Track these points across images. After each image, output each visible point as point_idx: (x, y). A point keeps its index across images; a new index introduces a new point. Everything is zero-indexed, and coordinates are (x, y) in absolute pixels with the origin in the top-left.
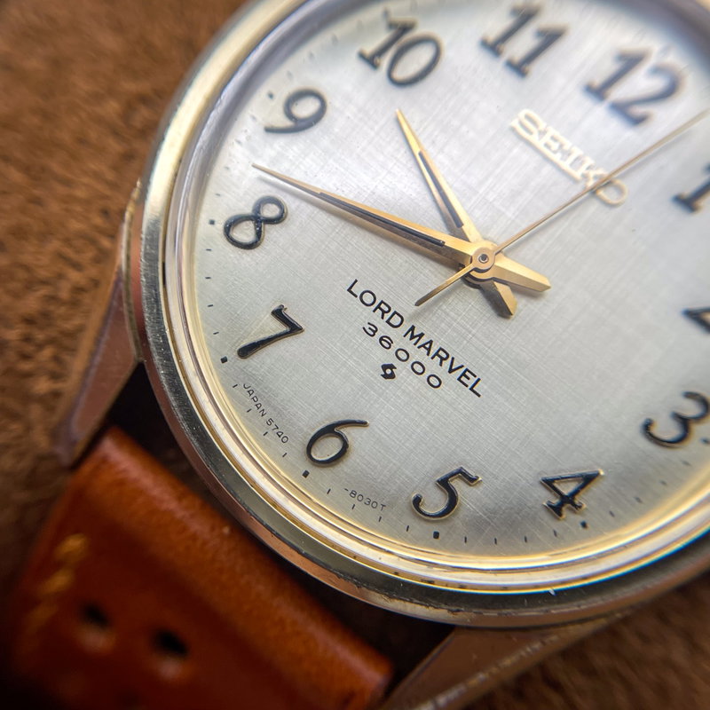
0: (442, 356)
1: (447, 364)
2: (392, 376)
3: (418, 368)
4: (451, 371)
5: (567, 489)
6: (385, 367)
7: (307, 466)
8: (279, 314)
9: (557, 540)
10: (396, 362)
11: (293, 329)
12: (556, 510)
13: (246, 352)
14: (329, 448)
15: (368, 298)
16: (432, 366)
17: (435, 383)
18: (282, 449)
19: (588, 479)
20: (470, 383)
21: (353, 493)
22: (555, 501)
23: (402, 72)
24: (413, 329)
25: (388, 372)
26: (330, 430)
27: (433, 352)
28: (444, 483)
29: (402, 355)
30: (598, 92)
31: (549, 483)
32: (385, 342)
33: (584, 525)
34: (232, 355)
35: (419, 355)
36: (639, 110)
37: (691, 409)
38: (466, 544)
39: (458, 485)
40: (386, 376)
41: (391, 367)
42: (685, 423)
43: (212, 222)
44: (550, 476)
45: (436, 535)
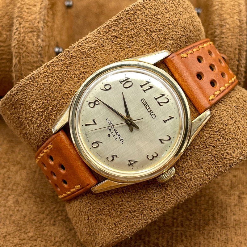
0: (119, 135)
1: (119, 137)
2: (109, 136)
3: (114, 136)
4: (119, 138)
5: (132, 163)
6: (109, 134)
7: (91, 147)
8: (94, 120)
9: (128, 170)
10: (111, 134)
11: (95, 124)
12: (129, 165)
13: (86, 125)
14: (96, 145)
15: (109, 122)
16: (117, 137)
17: (116, 139)
18: (88, 143)
19: (135, 162)
20: (122, 141)
21: (97, 154)
22: (129, 164)
23: (125, 86)
24: (115, 129)
25: (109, 135)
26: (96, 142)
27: (117, 134)
28: (113, 156)
29: (112, 133)
30: (156, 99)
31: (129, 161)
32: (110, 130)
33: (133, 169)
34: (84, 125)
35: (115, 134)
36: (161, 104)
37: (155, 155)
38: (113, 167)
39: (115, 157)
40: (108, 136)
41: (110, 135)
42: (153, 157)
43: (87, 102)
44: (130, 160)
45: (109, 164)
